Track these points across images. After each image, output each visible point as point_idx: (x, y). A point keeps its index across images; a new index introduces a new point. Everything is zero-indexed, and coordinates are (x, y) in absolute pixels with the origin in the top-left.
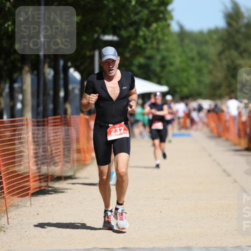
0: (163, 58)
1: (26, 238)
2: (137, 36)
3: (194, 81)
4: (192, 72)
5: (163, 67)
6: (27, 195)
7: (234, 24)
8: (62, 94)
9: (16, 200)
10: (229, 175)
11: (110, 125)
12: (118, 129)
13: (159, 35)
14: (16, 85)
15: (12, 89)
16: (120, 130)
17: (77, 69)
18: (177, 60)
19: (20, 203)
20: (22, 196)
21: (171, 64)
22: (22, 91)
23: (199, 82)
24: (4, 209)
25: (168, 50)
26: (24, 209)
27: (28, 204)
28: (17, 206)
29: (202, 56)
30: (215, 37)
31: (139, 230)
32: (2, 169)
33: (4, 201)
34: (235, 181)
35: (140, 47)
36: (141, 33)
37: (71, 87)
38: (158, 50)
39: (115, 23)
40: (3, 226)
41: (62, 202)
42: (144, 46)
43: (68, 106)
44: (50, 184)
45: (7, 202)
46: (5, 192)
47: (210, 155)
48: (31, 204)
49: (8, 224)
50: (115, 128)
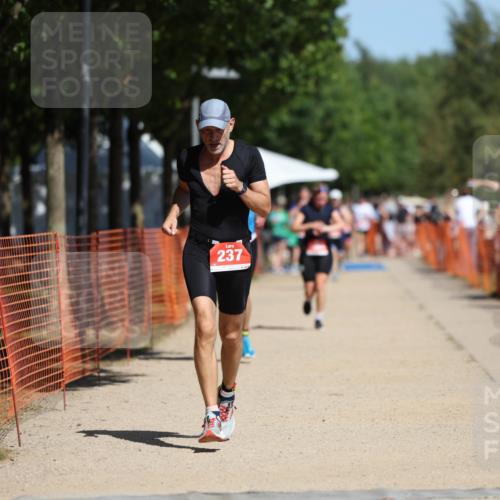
0: (329, 115)
1: (56, 472)
2: (275, 69)
3: (389, 159)
4: (386, 141)
5: (328, 132)
6: (58, 386)
7: (470, 45)
8: (126, 185)
9: (35, 397)
10: (460, 347)
11: (214, 242)
12: (232, 252)
13: (321, 68)
14: (35, 169)
15: (26, 174)
16: (235, 254)
17: (156, 136)
18: (356, 118)
19: (43, 404)
20: (47, 390)
21: (345, 126)
22: (46, 180)
23: (401, 161)
24: (11, 414)
25: (336, 97)
26: (51, 415)
27: (60, 404)
28: (37, 410)
29: (405, 110)
30: (431, 71)
31: (280, 457)
32: (8, 335)
33: (10, 398)
34: (472, 359)
35: (282, 91)
36: (284, 63)
37: (144, 171)
38: (318, 97)
39: (231, 45)
40: (9, 448)
41: (127, 402)
42: (290, 89)
43: (138, 210)
44: (103, 365)
45: (16, 401)
46: (14, 382)
47: (421, 307)
48: (65, 405)
49: (20, 445)
50: (226, 249)
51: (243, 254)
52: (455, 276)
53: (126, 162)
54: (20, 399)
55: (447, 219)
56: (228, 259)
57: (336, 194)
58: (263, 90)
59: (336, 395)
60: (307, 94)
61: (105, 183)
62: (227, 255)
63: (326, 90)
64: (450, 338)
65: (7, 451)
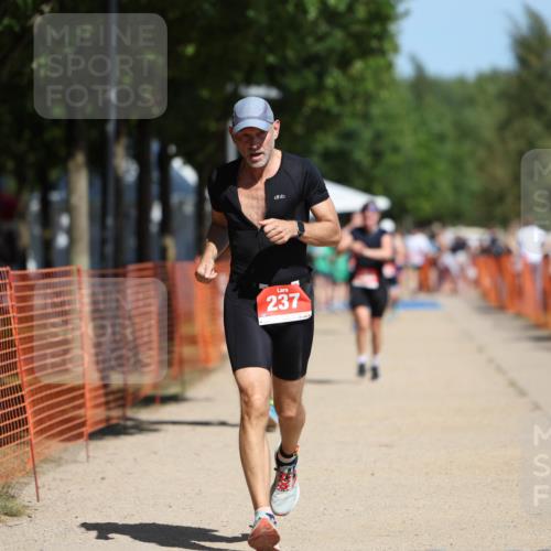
0: (378, 136)
1: (77, 531)
2: (320, 88)
3: (445, 186)
4: (442, 166)
5: (377, 155)
6: (80, 436)
7: (533, 60)
8: (156, 214)
9: (55, 447)
10: (522, 393)
11: (261, 286)
12: (286, 297)
13: (370, 85)
14: (56, 196)
15: (46, 204)
16: (291, 300)
17: (190, 160)
18: (408, 141)
19: (63, 455)
20: (69, 439)
21: (396, 149)
22: (68, 208)
23: (458, 189)
24: (29, 467)
25: (388, 117)
26: (73, 468)
27: (83, 455)
28: (58, 462)
29: (465, 132)
30: (492, 89)
31: (324, 514)
32: (25, 379)
33: (28, 449)
34: (537, 407)
35: (327, 113)
36: (329, 82)
37: (175, 198)
38: (366, 117)
39: (271, 59)
40: (27, 504)
41: (155, 453)
42: (336, 109)
43: (170, 242)
44: (131, 413)
45: (35, 451)
46: (32, 431)
47: (480, 350)
48: (88, 457)
49: (38, 500)
50: (277, 294)
51: (300, 299)
52: (519, 315)
53: (155, 189)
54: (38, 450)
55: (508, 252)
56: (281, 307)
57: (388, 225)
58: (306, 110)
59: (387, 446)
60: (354, 115)
61: (133, 212)
62: (279, 302)
63: (375, 110)
64: (512, 384)
65: (24, 506)
